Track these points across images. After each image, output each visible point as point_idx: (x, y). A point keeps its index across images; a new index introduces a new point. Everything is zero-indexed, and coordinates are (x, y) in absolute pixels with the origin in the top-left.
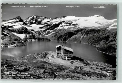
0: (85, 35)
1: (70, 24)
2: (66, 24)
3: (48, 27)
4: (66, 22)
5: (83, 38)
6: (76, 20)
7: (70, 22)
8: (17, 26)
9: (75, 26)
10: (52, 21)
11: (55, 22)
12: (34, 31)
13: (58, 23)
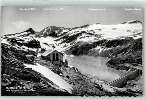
1: (92, 34)
2: (86, 35)
3: (65, 39)
4: (87, 32)
6: (100, 30)
7: (92, 32)
8: (29, 39)
9: (98, 37)
10: (69, 32)
11: (73, 32)
12: (47, 44)
13: (77, 34)
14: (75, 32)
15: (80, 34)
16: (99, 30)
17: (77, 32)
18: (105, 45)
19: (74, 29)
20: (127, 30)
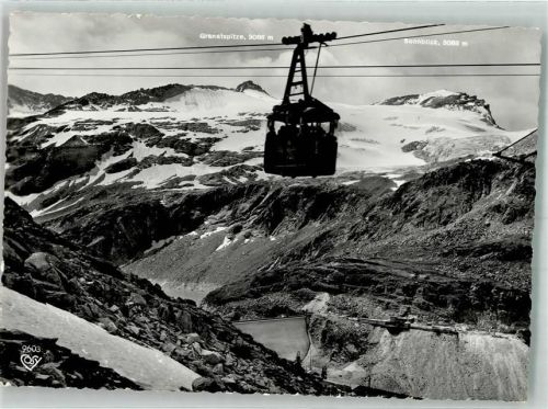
0: (255, 232)
1: (193, 150)
2: (156, 151)
5: (234, 248)
7: (194, 137)
9: (228, 168)
11: (71, 125)
13: (92, 139)
14: (79, 126)
15: (118, 141)
16: (241, 124)
17: (101, 123)
18: (253, 218)
19: (83, 102)
20: (406, 143)
